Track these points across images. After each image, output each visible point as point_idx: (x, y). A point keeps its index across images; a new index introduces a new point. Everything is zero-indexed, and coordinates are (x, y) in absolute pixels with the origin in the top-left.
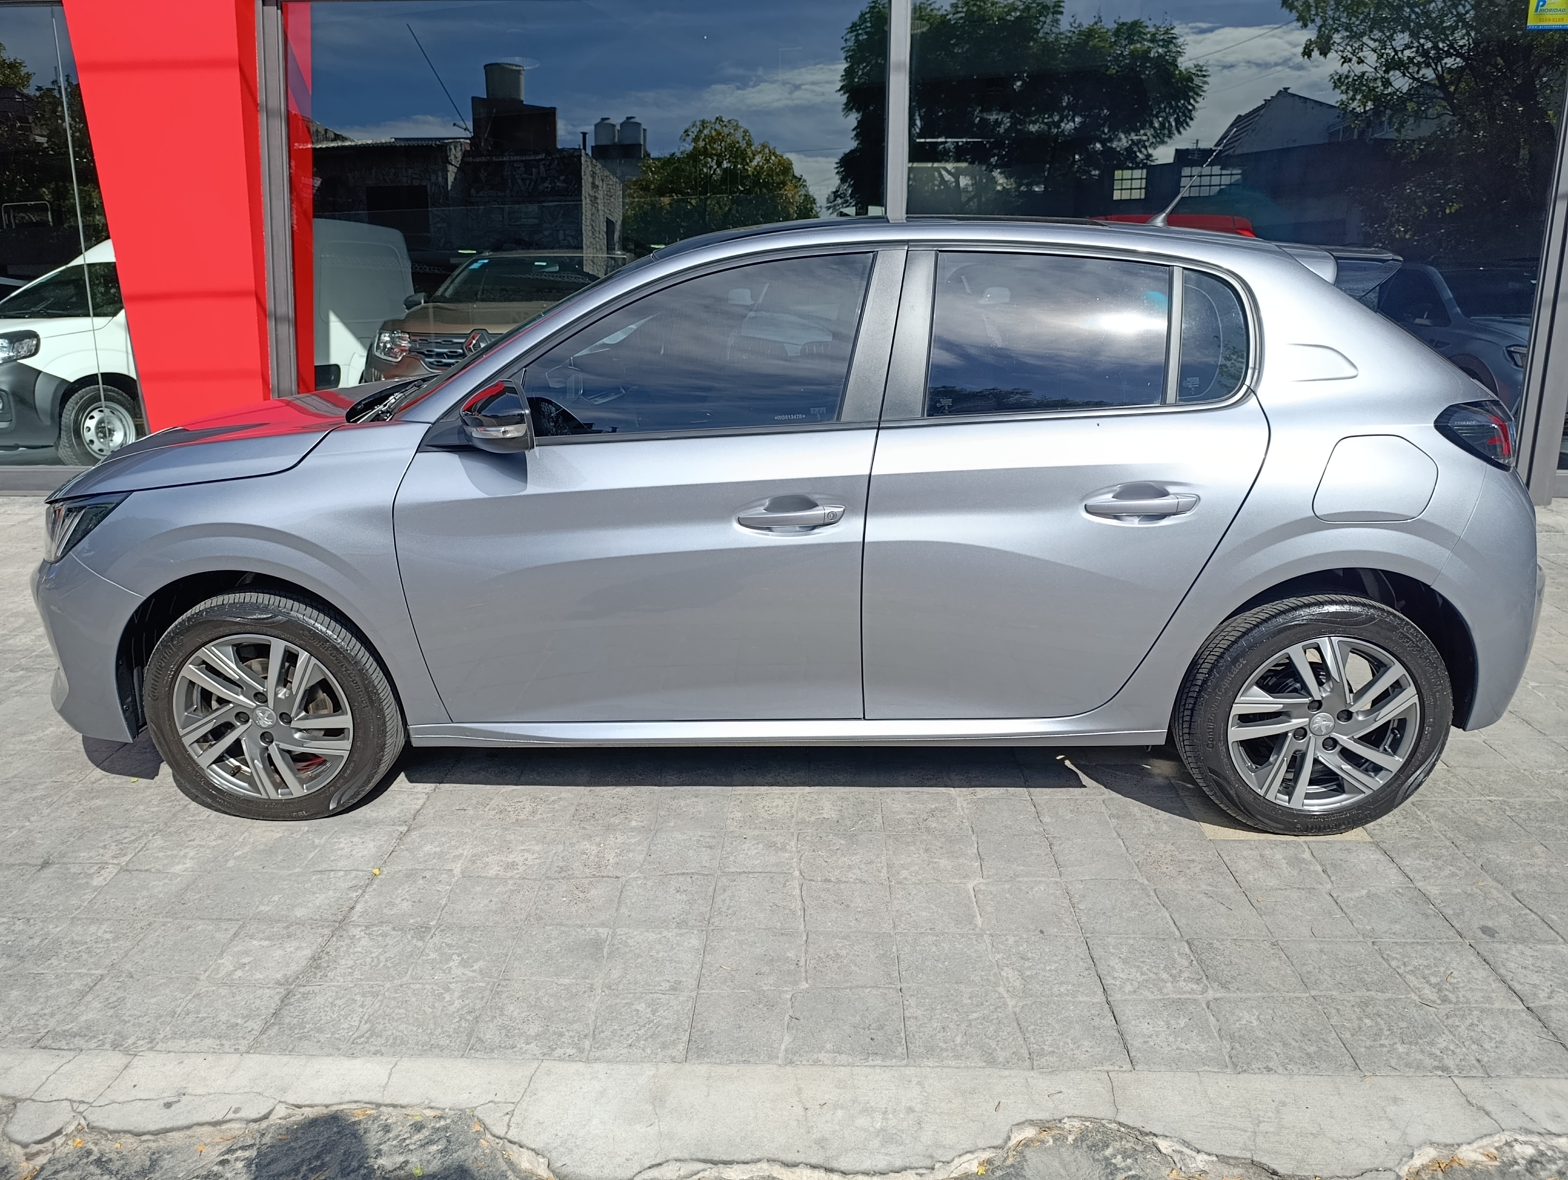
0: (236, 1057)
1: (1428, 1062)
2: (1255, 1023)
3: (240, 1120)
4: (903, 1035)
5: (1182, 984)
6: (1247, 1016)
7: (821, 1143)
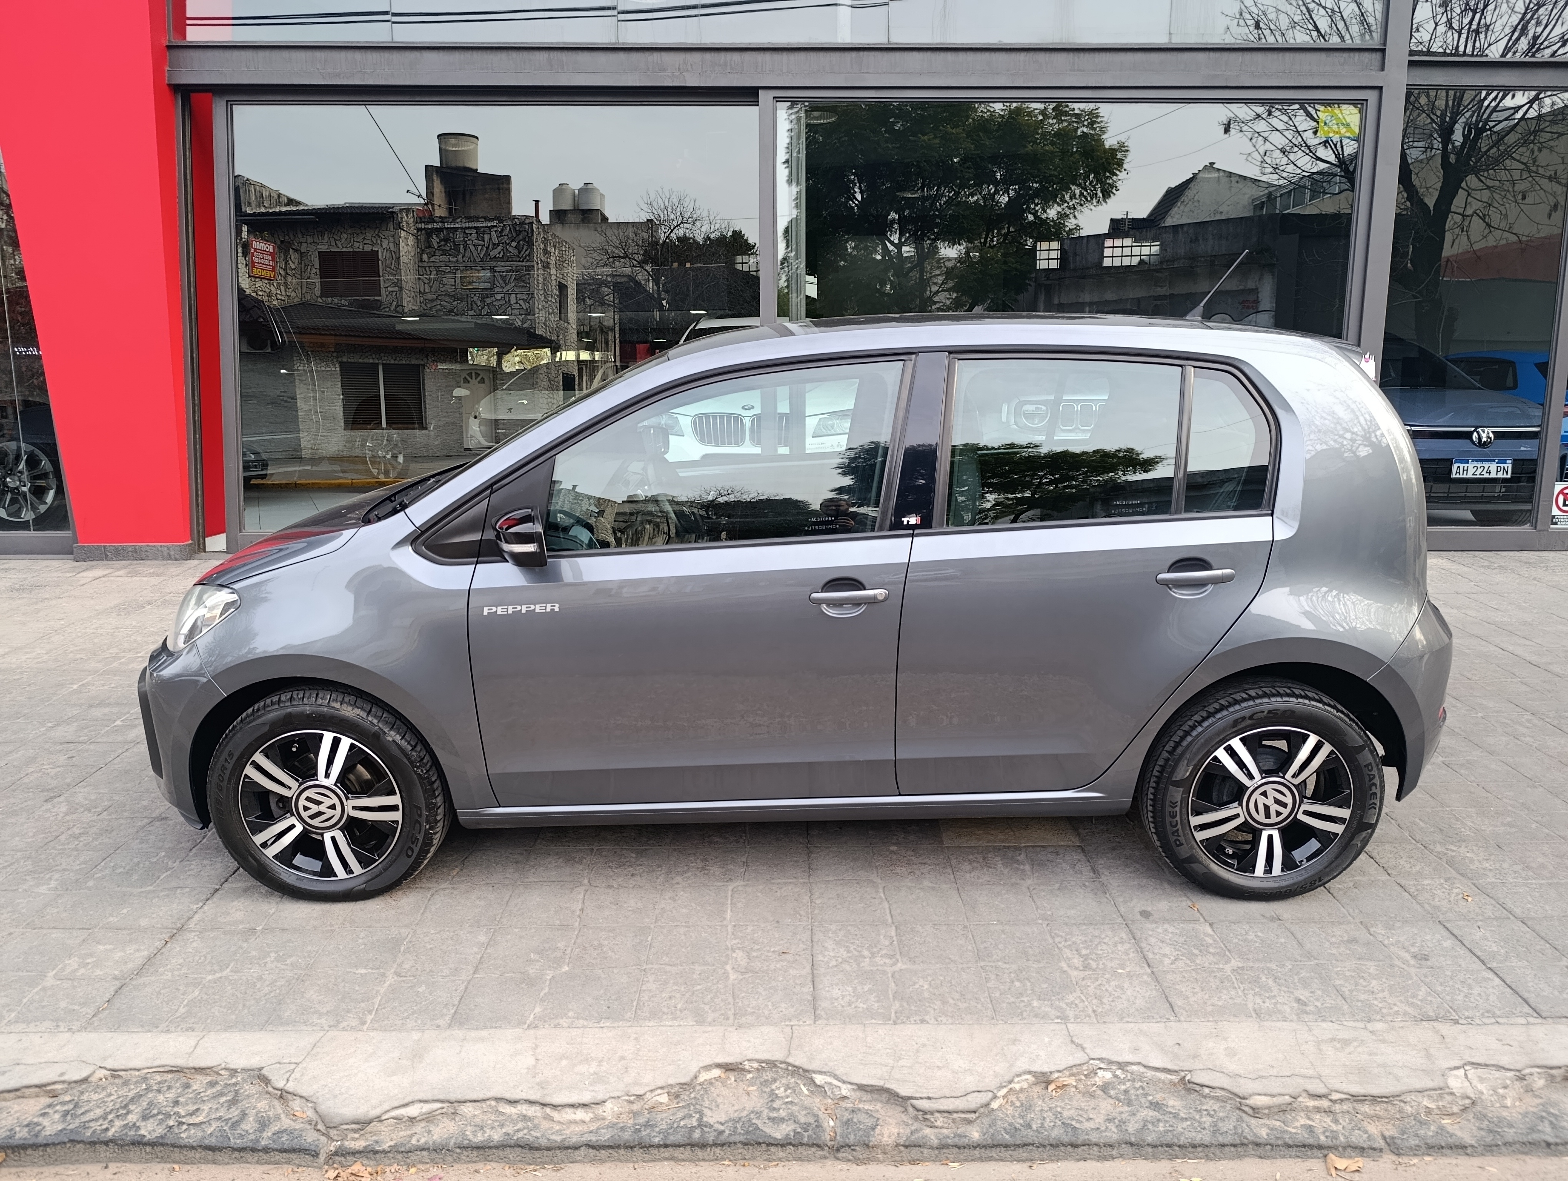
0: (68, 1035)
1: (1053, 1013)
2: (926, 986)
3: (63, 1082)
4: (635, 1004)
5: (878, 959)
6: (921, 982)
7: (542, 1085)
